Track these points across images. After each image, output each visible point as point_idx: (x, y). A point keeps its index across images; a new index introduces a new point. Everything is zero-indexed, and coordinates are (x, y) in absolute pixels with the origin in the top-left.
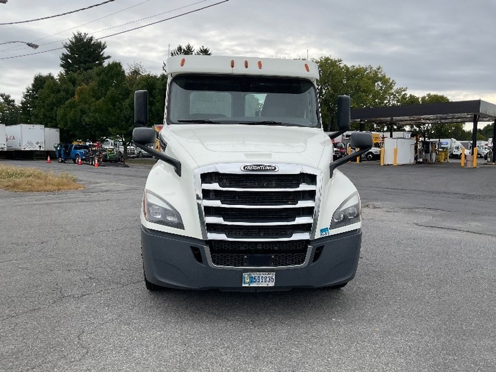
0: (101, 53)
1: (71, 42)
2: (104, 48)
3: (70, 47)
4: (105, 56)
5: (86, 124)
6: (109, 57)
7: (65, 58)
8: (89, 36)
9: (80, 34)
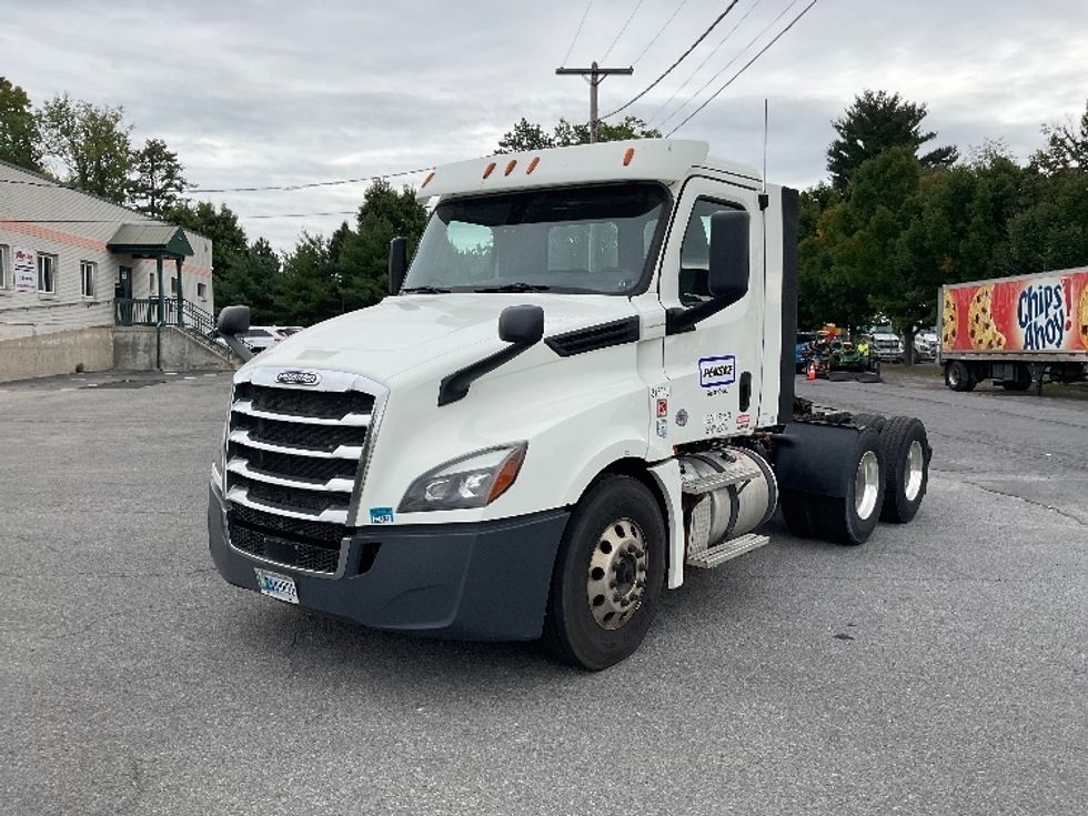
0: (914, 129)
1: (849, 114)
2: (921, 118)
3: (848, 127)
4: (922, 134)
5: (829, 291)
6: (931, 136)
7: (835, 152)
8: (890, 95)
9: (869, 96)
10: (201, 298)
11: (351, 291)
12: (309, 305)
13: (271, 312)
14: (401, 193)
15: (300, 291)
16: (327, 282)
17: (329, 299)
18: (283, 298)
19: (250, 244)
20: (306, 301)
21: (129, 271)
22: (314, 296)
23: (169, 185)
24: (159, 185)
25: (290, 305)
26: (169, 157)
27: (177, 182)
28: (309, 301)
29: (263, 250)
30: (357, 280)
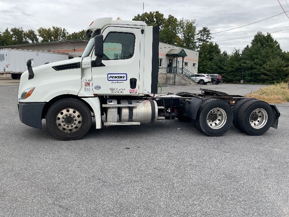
10: (194, 67)
11: (245, 65)
12: (233, 69)
13: (223, 71)
14: (266, 35)
15: (231, 65)
16: (239, 62)
17: (239, 67)
18: (226, 67)
19: (222, 53)
20: (232, 67)
21: (172, 60)
22: (235, 66)
23: (207, 38)
24: (205, 39)
25: (228, 69)
26: (208, 31)
27: (209, 37)
28: (233, 68)
29: (225, 54)
30: (247, 61)
